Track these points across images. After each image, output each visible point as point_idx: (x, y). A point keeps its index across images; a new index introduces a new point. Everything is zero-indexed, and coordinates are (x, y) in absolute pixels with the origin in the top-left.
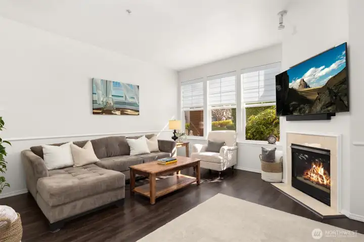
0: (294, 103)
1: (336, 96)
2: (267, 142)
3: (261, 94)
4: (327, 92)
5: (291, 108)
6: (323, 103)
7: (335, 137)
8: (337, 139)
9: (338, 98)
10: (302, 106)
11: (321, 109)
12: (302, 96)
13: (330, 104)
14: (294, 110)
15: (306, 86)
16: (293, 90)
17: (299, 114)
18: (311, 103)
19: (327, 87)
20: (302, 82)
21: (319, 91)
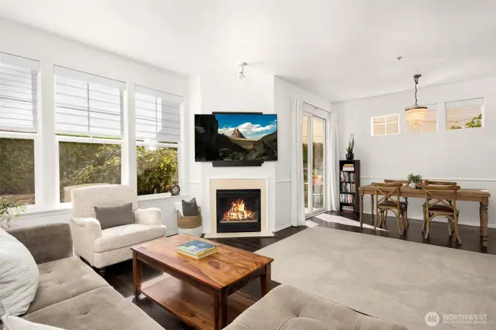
0: (224, 149)
1: (269, 149)
2: (169, 194)
3: (160, 129)
4: (262, 145)
5: (221, 154)
6: (258, 153)
7: (265, 179)
8: (267, 181)
9: (271, 151)
10: (236, 153)
11: (257, 157)
12: (236, 145)
13: (264, 155)
14: (225, 156)
15: (241, 136)
16: (223, 136)
17: (231, 160)
18: (246, 152)
19: (262, 141)
20: (237, 132)
21: (255, 143)
